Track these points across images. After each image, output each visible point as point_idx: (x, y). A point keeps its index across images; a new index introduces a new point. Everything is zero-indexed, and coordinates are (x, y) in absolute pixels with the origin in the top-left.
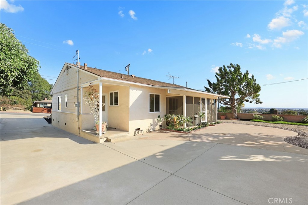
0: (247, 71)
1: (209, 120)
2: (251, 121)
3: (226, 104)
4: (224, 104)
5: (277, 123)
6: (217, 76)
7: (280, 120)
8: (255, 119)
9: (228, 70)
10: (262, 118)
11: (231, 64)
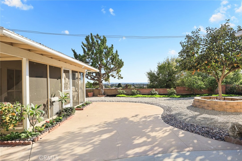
0: (112, 45)
1: (75, 99)
2: (117, 97)
3: (93, 79)
4: (91, 79)
5: (136, 96)
6: (83, 46)
7: (137, 94)
8: (120, 94)
9: (95, 40)
10: (125, 92)
11: (98, 35)
